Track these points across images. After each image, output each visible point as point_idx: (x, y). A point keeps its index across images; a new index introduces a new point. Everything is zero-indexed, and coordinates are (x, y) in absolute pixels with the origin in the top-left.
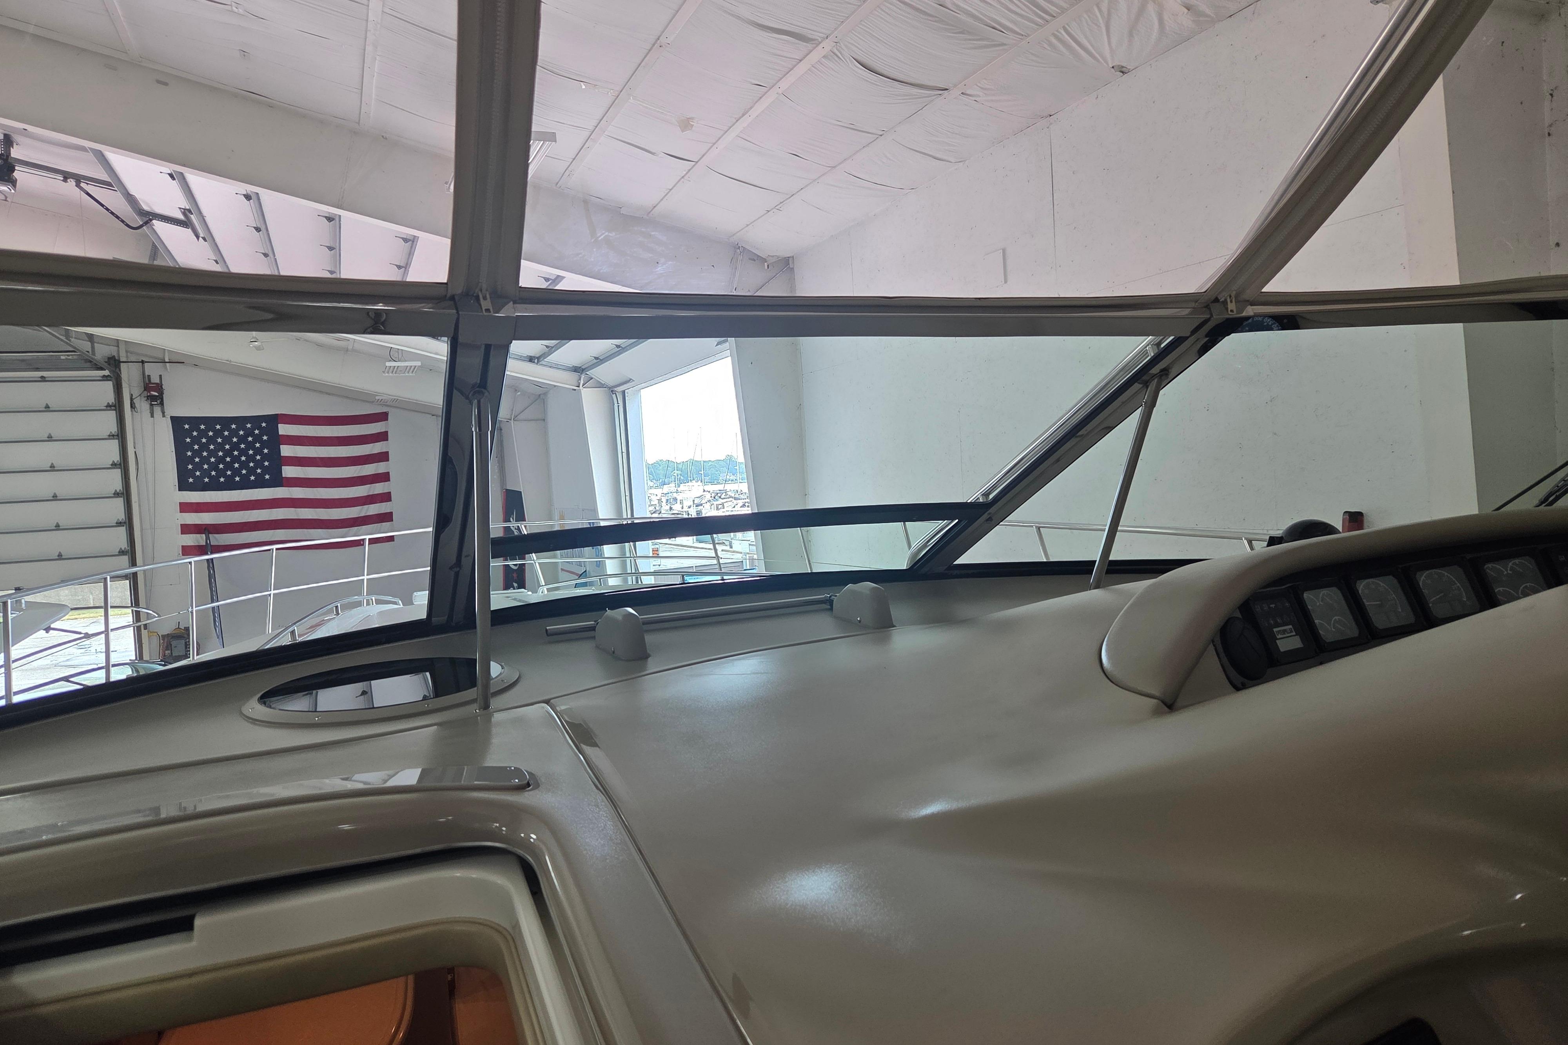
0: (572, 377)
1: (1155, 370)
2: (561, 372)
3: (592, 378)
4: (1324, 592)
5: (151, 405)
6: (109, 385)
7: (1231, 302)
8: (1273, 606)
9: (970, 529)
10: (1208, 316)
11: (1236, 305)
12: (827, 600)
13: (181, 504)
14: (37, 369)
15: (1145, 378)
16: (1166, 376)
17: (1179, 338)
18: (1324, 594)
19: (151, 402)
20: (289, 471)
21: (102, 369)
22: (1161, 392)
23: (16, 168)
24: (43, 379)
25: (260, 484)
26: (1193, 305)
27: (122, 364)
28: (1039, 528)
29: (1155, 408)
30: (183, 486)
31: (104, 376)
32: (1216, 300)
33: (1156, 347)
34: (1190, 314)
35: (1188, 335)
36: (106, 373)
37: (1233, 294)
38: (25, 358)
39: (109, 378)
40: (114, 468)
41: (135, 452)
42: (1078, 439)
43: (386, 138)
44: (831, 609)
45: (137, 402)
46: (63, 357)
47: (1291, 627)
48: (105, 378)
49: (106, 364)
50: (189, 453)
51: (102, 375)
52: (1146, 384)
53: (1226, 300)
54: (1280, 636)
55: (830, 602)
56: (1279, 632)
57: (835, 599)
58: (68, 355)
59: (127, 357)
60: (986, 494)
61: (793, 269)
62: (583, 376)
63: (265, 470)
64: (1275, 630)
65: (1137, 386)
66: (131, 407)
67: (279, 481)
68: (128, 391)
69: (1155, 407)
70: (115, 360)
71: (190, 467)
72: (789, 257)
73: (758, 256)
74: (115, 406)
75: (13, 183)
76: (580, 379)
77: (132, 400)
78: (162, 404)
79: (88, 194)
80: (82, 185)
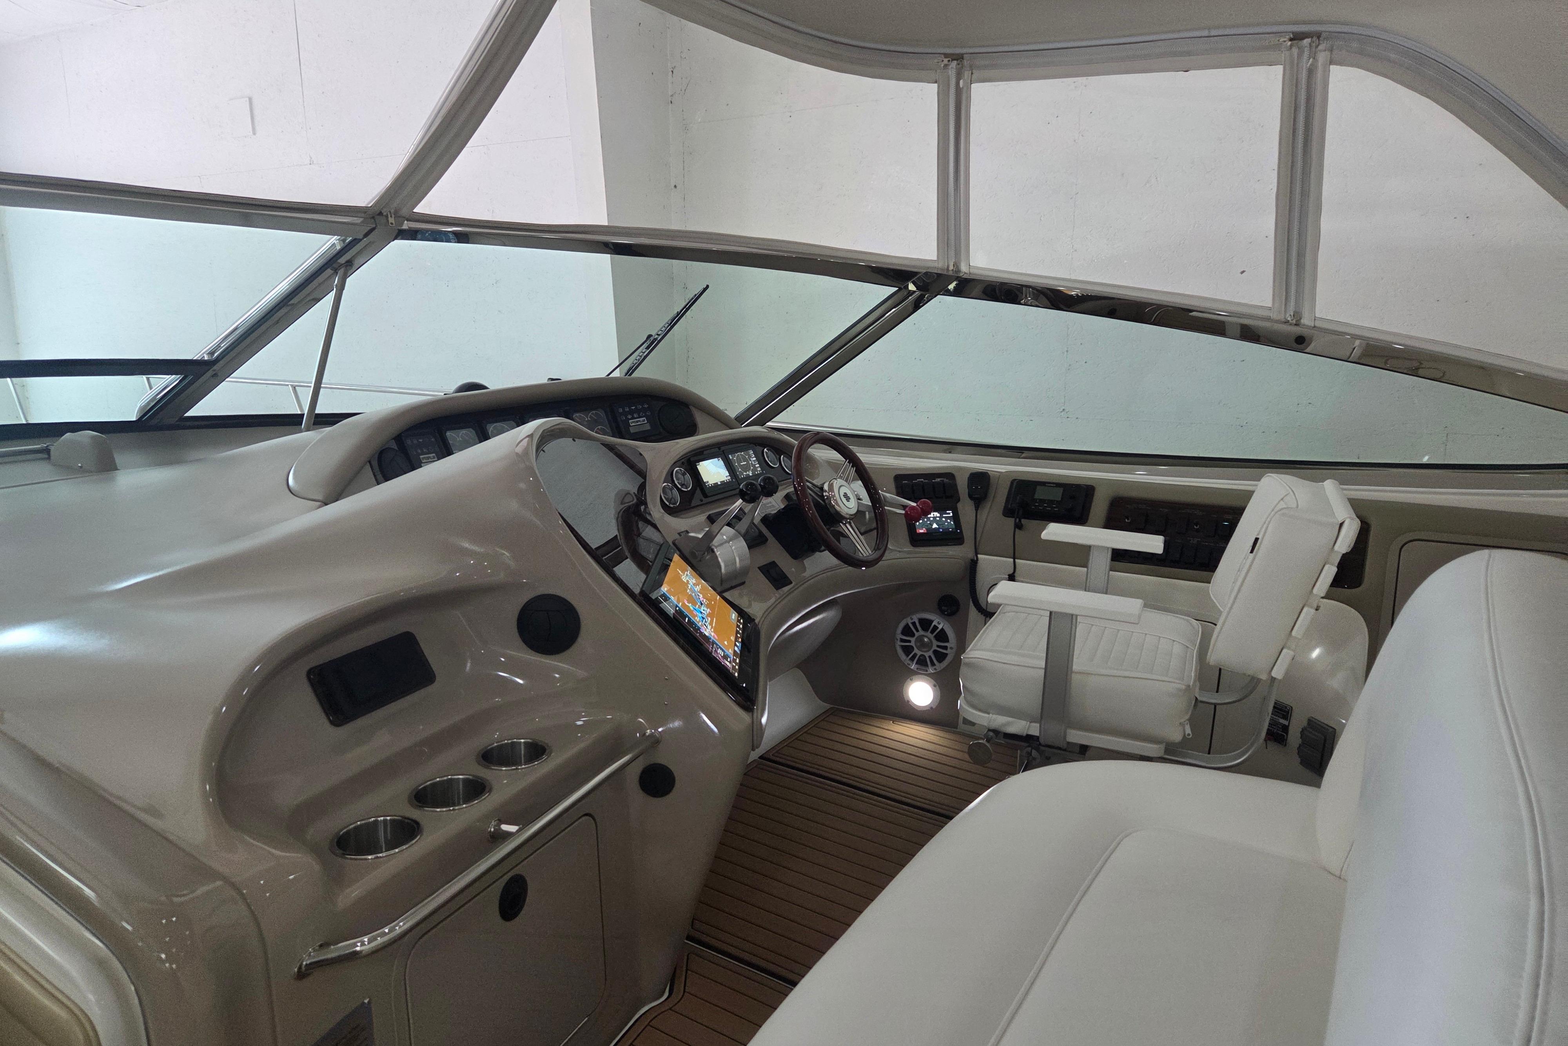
1: (342, 260)
4: (464, 431)
7: (391, 217)
8: (421, 440)
9: (197, 384)
10: (374, 226)
11: (395, 219)
12: (45, 450)
15: (335, 265)
16: (350, 267)
17: (355, 239)
18: (463, 433)
22: (348, 280)
26: (363, 215)
28: (295, 387)
29: (344, 291)
32: (380, 214)
33: (341, 242)
34: (362, 222)
35: (361, 238)
37: (392, 211)
42: (290, 307)
44: (49, 458)
47: (434, 455)
52: (336, 271)
53: (387, 214)
54: (425, 461)
55: (47, 451)
56: (423, 458)
57: (52, 448)
60: (212, 353)
64: (421, 457)
65: (329, 271)
69: (344, 289)
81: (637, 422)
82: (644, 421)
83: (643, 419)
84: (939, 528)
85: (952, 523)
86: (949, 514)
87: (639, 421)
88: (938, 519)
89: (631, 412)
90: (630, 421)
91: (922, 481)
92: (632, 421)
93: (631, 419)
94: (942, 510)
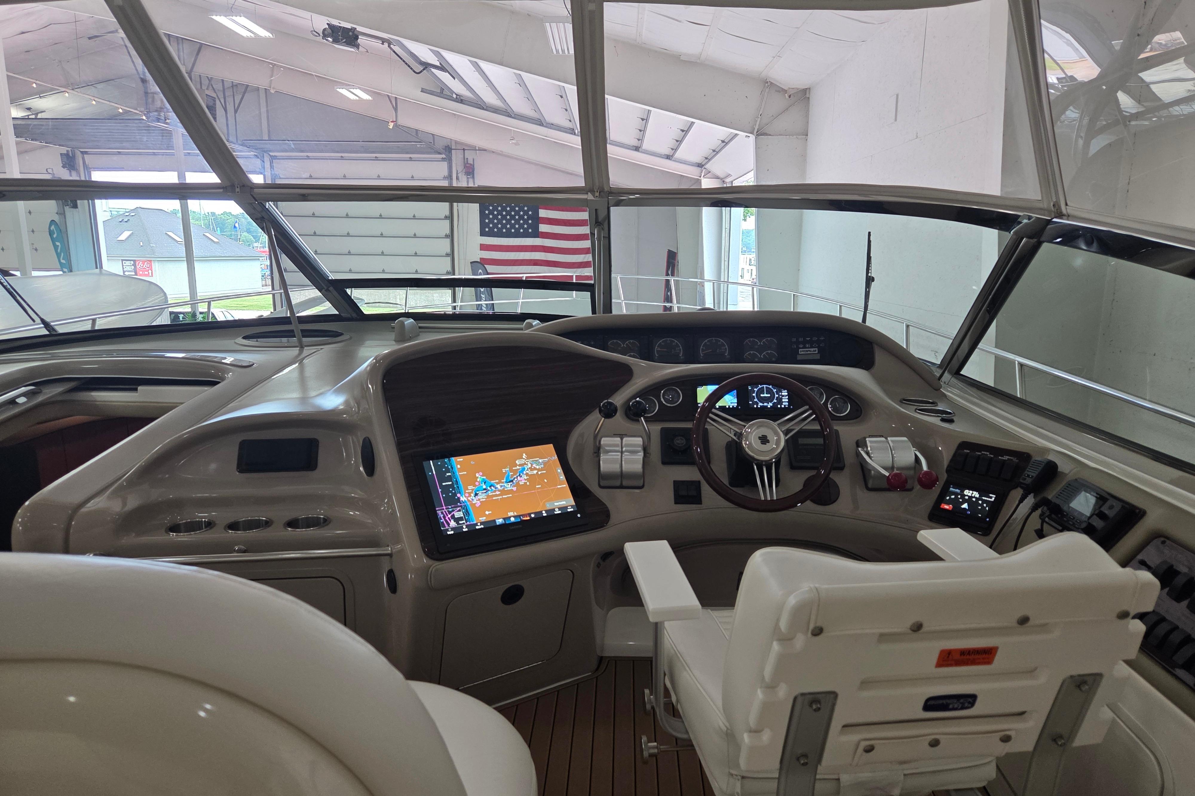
0: (698, 170)
2: (690, 167)
3: (710, 172)
5: (468, 178)
6: (445, 165)
13: (481, 245)
14: (407, 153)
19: (467, 176)
20: (543, 228)
21: (440, 153)
23: (359, 37)
24: (411, 159)
25: (526, 235)
27: (453, 151)
30: (483, 234)
31: (443, 158)
36: (444, 156)
38: (399, 146)
39: (445, 160)
40: (446, 219)
41: (458, 210)
43: (530, 15)
45: (460, 175)
46: (418, 146)
48: (443, 160)
49: (444, 151)
50: (487, 212)
51: (441, 157)
58: (421, 145)
59: (456, 146)
61: (809, 98)
62: (704, 170)
63: (530, 226)
66: (457, 179)
67: (537, 234)
68: (455, 169)
70: (449, 147)
71: (487, 221)
72: (806, 89)
73: (783, 89)
74: (448, 178)
75: (357, 46)
76: (702, 172)
77: (457, 174)
78: (473, 177)
79: (394, 52)
80: (392, 46)
81: (807, 351)
82: (816, 351)
83: (815, 349)
84: (968, 510)
85: (987, 508)
86: (991, 498)
87: (810, 351)
88: (974, 499)
89: (804, 343)
90: (800, 350)
91: (987, 455)
92: (802, 350)
93: (801, 348)
94: (983, 492)
